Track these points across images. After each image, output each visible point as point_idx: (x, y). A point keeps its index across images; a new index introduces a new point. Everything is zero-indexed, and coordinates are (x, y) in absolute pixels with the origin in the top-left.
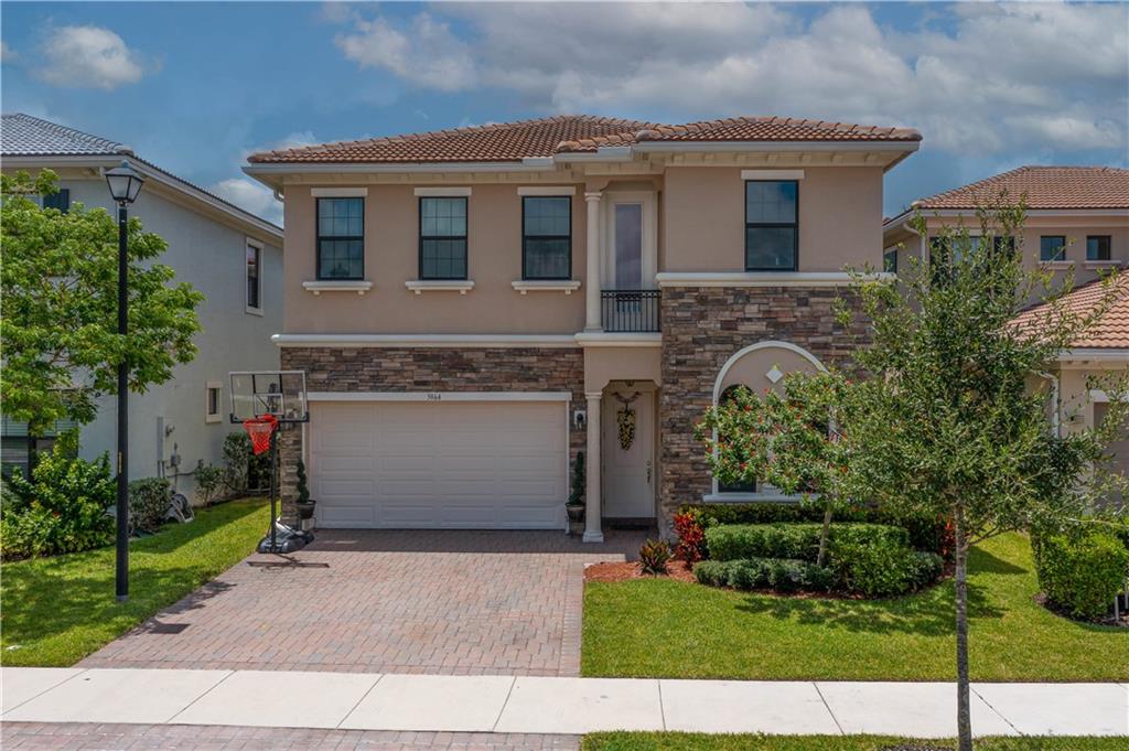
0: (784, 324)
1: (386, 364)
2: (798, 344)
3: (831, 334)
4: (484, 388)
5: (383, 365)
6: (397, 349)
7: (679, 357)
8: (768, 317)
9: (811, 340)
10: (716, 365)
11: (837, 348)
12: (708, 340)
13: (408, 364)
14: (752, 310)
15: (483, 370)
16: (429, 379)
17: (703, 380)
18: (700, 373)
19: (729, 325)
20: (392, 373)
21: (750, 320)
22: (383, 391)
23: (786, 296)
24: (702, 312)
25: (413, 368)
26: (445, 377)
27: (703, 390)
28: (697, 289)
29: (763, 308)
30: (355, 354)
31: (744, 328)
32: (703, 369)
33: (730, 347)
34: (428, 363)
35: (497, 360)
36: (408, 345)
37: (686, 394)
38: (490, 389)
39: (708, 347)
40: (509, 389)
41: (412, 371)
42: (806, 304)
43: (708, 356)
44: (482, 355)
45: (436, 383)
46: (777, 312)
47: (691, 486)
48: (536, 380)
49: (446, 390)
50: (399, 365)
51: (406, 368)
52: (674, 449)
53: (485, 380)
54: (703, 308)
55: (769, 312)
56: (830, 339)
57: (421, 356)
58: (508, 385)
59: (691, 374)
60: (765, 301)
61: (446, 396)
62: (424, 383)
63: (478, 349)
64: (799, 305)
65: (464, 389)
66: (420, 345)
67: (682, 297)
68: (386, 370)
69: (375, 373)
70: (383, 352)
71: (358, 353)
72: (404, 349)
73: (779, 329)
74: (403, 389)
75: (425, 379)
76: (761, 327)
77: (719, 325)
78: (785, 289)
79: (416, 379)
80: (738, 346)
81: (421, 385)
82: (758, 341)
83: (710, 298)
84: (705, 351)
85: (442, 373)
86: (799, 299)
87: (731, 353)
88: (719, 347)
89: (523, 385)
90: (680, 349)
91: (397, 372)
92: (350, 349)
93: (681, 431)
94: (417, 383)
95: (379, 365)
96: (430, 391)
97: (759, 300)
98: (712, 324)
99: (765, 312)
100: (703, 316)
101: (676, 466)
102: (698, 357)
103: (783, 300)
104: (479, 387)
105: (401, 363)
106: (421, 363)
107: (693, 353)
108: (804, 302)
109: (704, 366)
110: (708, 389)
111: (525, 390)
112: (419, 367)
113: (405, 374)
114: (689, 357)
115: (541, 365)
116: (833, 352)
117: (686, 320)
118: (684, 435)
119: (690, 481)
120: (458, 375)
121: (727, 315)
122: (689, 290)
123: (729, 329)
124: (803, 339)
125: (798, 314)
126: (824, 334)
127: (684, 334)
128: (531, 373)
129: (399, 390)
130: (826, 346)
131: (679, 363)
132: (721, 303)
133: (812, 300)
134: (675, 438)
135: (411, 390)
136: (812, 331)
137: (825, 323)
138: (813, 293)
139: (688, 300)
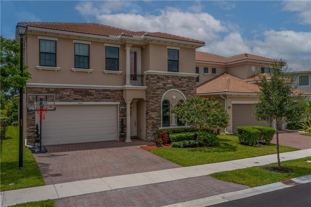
0: (176, 85)
1: (65, 93)
2: (179, 90)
3: (186, 88)
4: (95, 101)
5: (64, 93)
6: (68, 89)
7: (153, 92)
8: (173, 83)
9: (182, 89)
10: (161, 95)
11: (187, 91)
12: (160, 88)
13: (72, 93)
14: (169, 81)
15: (95, 95)
16: (79, 98)
17: (159, 98)
18: (158, 97)
19: (164, 85)
20: (67, 96)
21: (169, 83)
22: (63, 101)
23: (177, 78)
24: (158, 81)
25: (74, 94)
26: (84, 97)
27: (159, 101)
28: (157, 75)
29: (172, 81)
30: (54, 90)
31: (168, 85)
32: (159, 96)
33: (165, 90)
34: (78, 93)
35: (99, 93)
36: (72, 88)
37: (155, 102)
38: (97, 101)
39: (160, 90)
40: (103, 101)
41: (73, 95)
42: (181, 80)
43: (160, 92)
44: (95, 91)
45: (81, 99)
46: (175, 82)
47: (156, 125)
48: (110, 98)
49: (84, 101)
50: (69, 94)
51: (71, 94)
52: (152, 116)
53: (95, 98)
54: (159, 80)
55: (173, 82)
56: (186, 89)
57: (76, 91)
58: (102, 100)
59: (156, 97)
60: (172, 79)
61: (84, 103)
62: (77, 99)
63: (93, 89)
64: (179, 80)
65: (89, 101)
66: (76, 88)
67: (154, 77)
68: (65, 95)
69: (61, 96)
70: (64, 89)
71: (55, 90)
72: (70, 89)
73: (175, 86)
74: (70, 101)
75: (77, 98)
76: (171, 85)
77: (162, 85)
78: (176, 76)
79: (74, 98)
80: (166, 90)
82: (170, 89)
83: (160, 77)
84: (159, 91)
85: (82, 96)
86: (179, 79)
87: (165, 92)
88: (162, 90)
89: (106, 100)
90: (153, 91)
91: (68, 96)
92: (52, 88)
93: (154, 111)
94: (75, 99)
95: (62, 93)
96: (79, 101)
97: (171, 79)
98: (161, 84)
99: (172, 82)
100: (158, 82)
101: (153, 120)
102: (158, 92)
103: (176, 79)
104: (94, 100)
105: (70, 93)
106: (76, 93)
107: (156, 91)
108: (180, 80)
109: (159, 95)
110: (160, 101)
111: (107, 101)
112: (75, 94)
113: (71, 96)
114: (156, 92)
115: (111, 94)
116: (186, 92)
117: (155, 83)
118: (155, 113)
119: (156, 124)
120: (88, 97)
121: (164, 82)
122: (155, 75)
123: (164, 86)
124: (180, 89)
125: (179, 83)
126: (184, 88)
127: (154, 86)
128: (109, 96)
129: (69, 101)
130: (185, 90)
131: (153, 94)
132: (163, 79)
133: (182, 79)
134: (152, 113)
135: (73, 101)
136: (182, 87)
137: (185, 85)
138: (182, 78)
139: (155, 78)
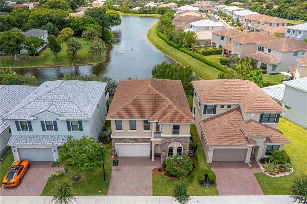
2: (178, 143)
11: (183, 143)
13: (129, 140)
14: (173, 139)
20: (127, 141)
22: (126, 143)
26: (134, 141)
27: (167, 147)
31: (172, 141)
37: (165, 148)
44: (139, 139)
47: (165, 157)
49: (134, 143)
53: (139, 142)
58: (142, 142)
59: (165, 146)
65: (136, 143)
69: (125, 141)
71: (122, 139)
72: (128, 138)
73: (176, 141)
76: (174, 141)
80: (171, 143)
81: (130, 142)
84: (167, 143)
88: (169, 143)
93: (164, 152)
96: (132, 143)
98: (168, 141)
99: (175, 139)
100: (167, 140)
103: (177, 138)
106: (131, 140)
107: (165, 144)
109: (167, 145)
115: (146, 140)
120: (136, 141)
121: (170, 140)
125: (179, 139)
129: (128, 143)
132: (169, 138)
136: (180, 141)
137: (182, 140)
138: (181, 137)
139: (165, 138)
